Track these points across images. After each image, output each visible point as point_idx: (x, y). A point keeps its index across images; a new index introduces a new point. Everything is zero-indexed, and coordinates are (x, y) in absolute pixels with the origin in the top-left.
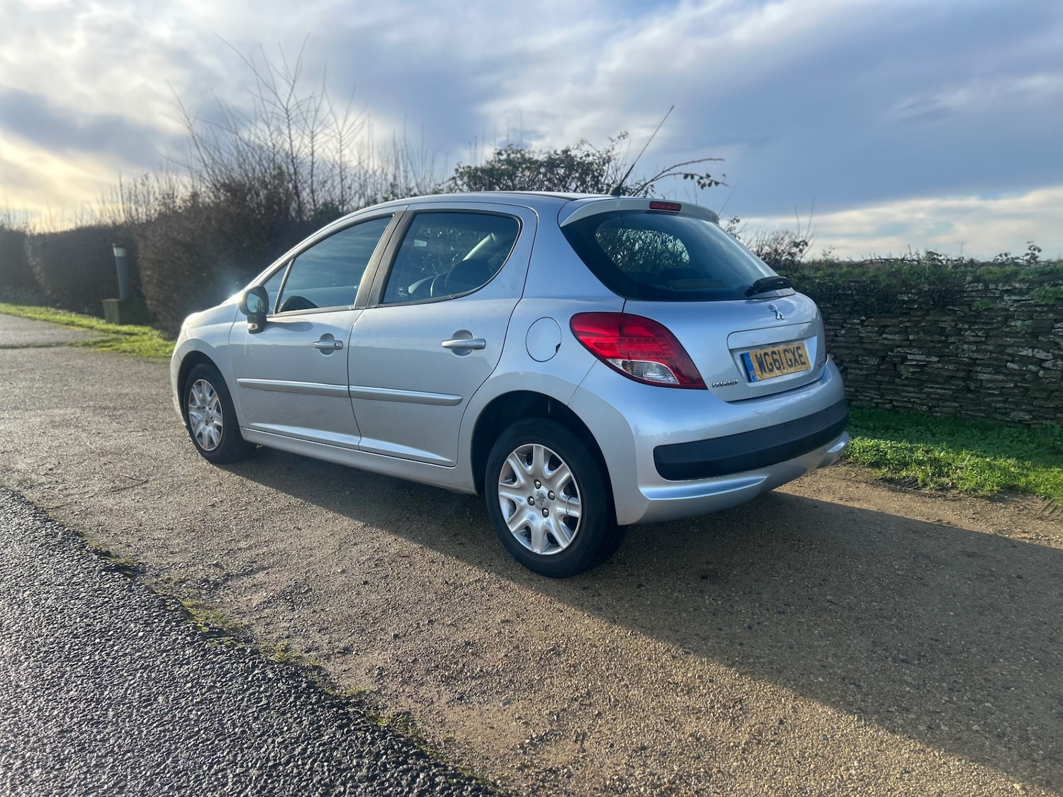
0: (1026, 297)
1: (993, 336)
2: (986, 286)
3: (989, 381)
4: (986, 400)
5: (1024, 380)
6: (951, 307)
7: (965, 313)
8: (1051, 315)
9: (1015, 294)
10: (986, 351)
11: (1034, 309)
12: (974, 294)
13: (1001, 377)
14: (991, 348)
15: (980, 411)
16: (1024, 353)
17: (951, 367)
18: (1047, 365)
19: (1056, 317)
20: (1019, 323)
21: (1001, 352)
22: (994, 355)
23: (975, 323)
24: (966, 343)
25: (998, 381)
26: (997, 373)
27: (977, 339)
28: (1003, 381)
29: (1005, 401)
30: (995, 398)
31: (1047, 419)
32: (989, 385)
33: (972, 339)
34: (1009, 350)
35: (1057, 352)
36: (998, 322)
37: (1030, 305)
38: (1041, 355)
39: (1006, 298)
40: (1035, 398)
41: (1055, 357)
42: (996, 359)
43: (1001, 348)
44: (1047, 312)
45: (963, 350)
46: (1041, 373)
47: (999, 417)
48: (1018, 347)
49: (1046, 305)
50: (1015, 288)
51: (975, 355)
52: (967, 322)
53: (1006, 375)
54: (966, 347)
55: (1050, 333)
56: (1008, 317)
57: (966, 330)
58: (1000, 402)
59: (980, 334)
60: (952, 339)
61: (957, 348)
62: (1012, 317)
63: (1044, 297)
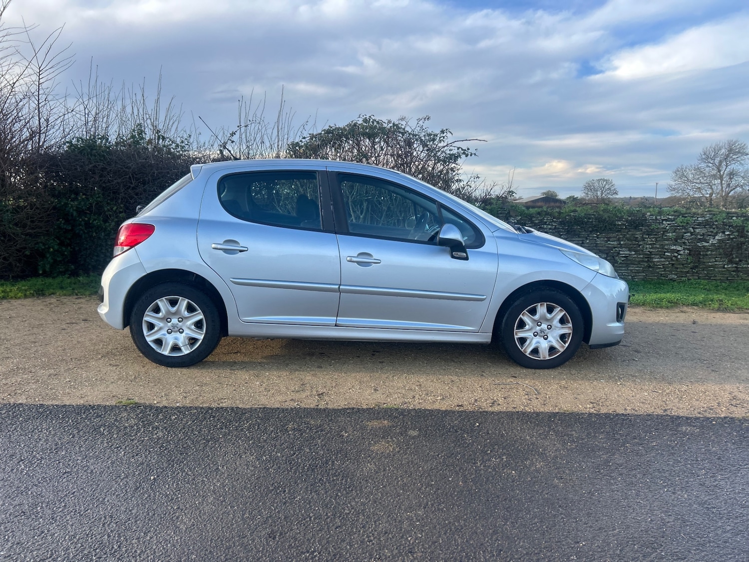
0: (674, 222)
1: (659, 241)
2: (656, 218)
3: (658, 262)
4: (657, 270)
5: (672, 260)
6: (641, 228)
7: (647, 230)
8: (683, 230)
9: (669, 221)
10: (656, 248)
11: (676, 228)
12: (651, 221)
13: (663, 260)
14: (658, 246)
15: (655, 276)
16: (672, 248)
17: (641, 256)
18: (681, 252)
19: (685, 231)
20: (670, 234)
21: (663, 248)
22: (660, 249)
23: (651, 235)
24: (647, 244)
25: (662, 261)
26: (662, 258)
27: (652, 242)
28: (664, 261)
29: (665, 271)
30: (661, 270)
31: (682, 277)
32: (658, 264)
33: (650, 242)
34: (666, 247)
35: (685, 247)
36: (661, 234)
37: (675, 226)
38: (679, 248)
39: (664, 222)
40: (677, 268)
41: (684, 249)
42: (660, 251)
43: (662, 246)
44: (682, 229)
45: (647, 248)
46: (679, 257)
47: (663, 278)
48: (670, 245)
49: (683, 226)
50: (669, 218)
51: (651, 250)
52: (647, 234)
53: (665, 258)
54: (648, 246)
55: (683, 238)
56: (665, 231)
57: (647, 238)
58: (663, 271)
59: (653, 240)
60: (641, 243)
61: (643, 247)
62: (667, 231)
63: (682, 222)
